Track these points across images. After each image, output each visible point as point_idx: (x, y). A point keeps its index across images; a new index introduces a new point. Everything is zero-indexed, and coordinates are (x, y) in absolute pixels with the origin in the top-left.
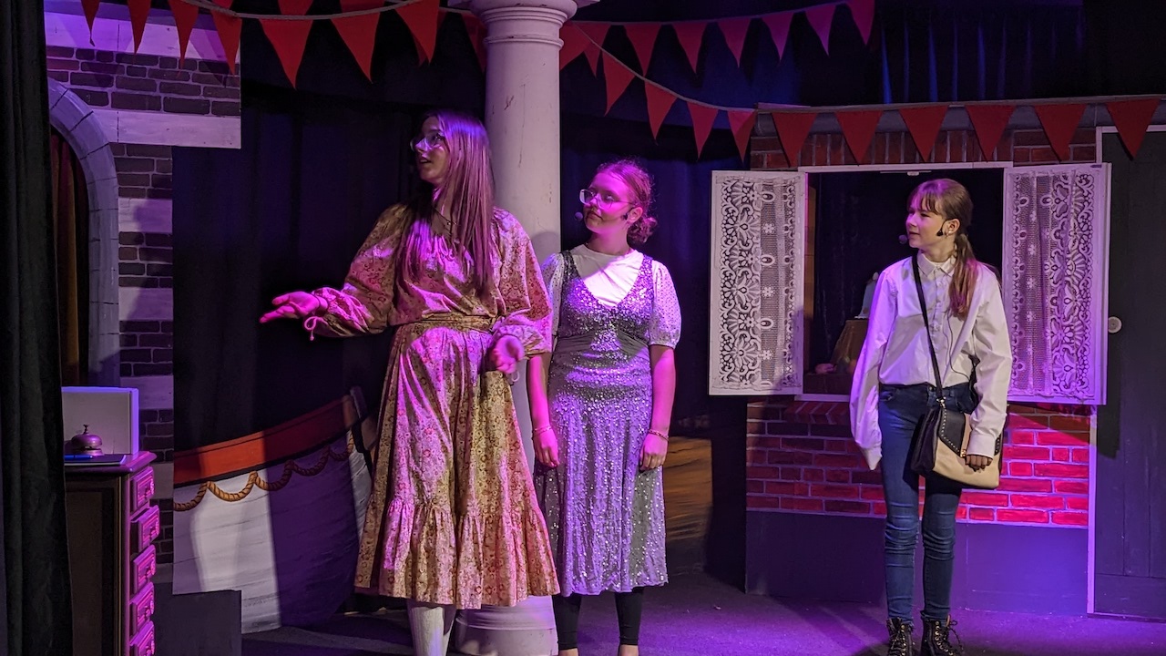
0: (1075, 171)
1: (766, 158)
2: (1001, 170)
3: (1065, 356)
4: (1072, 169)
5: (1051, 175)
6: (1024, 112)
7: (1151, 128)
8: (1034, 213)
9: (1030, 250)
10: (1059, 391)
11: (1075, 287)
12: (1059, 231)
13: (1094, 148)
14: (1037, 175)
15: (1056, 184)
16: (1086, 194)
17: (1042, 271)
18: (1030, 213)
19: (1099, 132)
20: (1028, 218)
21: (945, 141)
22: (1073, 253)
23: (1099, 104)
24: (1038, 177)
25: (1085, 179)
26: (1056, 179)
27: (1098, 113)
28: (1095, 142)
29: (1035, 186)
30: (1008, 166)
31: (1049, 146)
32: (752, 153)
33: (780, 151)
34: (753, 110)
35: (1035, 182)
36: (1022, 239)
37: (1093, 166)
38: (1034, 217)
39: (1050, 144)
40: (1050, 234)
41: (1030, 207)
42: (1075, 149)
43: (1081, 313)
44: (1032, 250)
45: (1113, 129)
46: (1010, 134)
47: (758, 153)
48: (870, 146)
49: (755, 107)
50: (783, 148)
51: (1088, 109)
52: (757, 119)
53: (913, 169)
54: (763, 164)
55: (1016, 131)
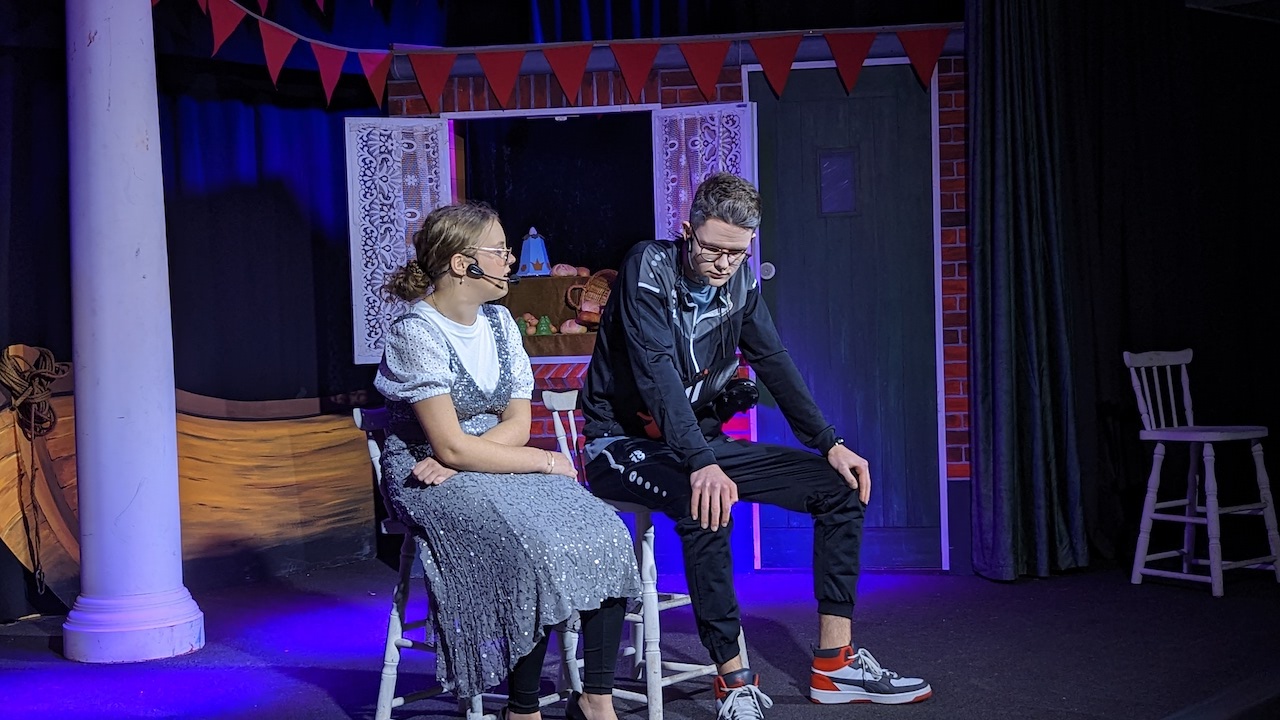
0: (721, 111)
1: (405, 103)
2: (649, 113)
4: (718, 110)
5: (698, 117)
6: (670, 49)
7: (795, 66)
8: (684, 157)
9: (680, 195)
13: (740, 87)
14: (684, 117)
15: (703, 126)
16: (733, 135)
18: (679, 157)
19: (745, 70)
20: (679, 163)
21: (591, 84)
23: (744, 42)
24: (686, 120)
25: (731, 120)
26: (703, 120)
27: (742, 51)
28: (741, 81)
29: (683, 129)
30: (655, 108)
31: (696, 87)
32: (390, 98)
33: (420, 97)
34: (387, 52)
35: (683, 125)
36: (673, 184)
37: (739, 106)
38: (683, 161)
39: (696, 84)
41: (679, 151)
42: (722, 89)
44: (684, 196)
45: (758, 68)
46: (656, 75)
47: (396, 98)
48: (514, 90)
49: (390, 48)
50: (422, 93)
51: (732, 47)
52: (393, 62)
53: (561, 114)
54: (402, 110)
55: (662, 71)
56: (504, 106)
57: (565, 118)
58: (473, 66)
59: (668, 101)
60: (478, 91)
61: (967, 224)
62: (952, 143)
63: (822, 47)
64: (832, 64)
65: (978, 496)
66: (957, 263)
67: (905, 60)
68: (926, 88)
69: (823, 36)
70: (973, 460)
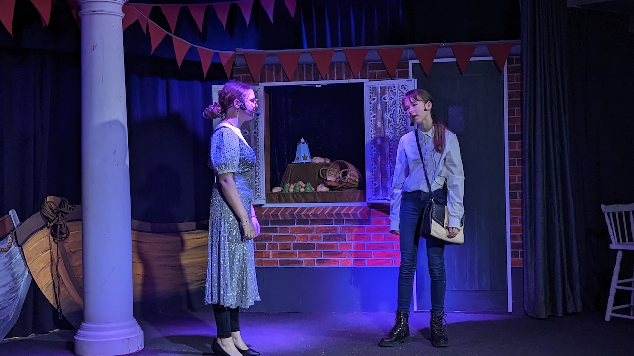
0: (399, 83)
1: (241, 77)
2: (362, 83)
4: (397, 82)
5: (387, 85)
6: (373, 53)
7: (436, 61)
8: (380, 105)
9: (378, 124)
12: (392, 114)
13: (408, 71)
14: (380, 85)
15: (390, 90)
17: (385, 135)
18: (377, 105)
19: (410, 62)
20: (377, 108)
21: (334, 69)
22: (399, 126)
23: (410, 48)
24: (381, 87)
25: (404, 87)
26: (390, 87)
27: (409, 53)
28: (408, 68)
29: (379, 91)
30: (366, 81)
31: (386, 70)
32: (234, 75)
33: (249, 75)
34: (233, 52)
35: (379, 89)
36: (375, 118)
37: (408, 80)
38: (379, 107)
40: (387, 116)
41: (377, 102)
42: (398, 71)
45: (417, 61)
46: (366, 64)
47: (237, 75)
48: (296, 72)
49: (235, 51)
50: (250, 73)
51: (404, 51)
52: (236, 58)
53: (318, 83)
55: (369, 63)
56: (290, 79)
57: (320, 86)
58: (275, 60)
59: (372, 78)
60: (278, 73)
61: (522, 140)
62: (514, 99)
63: (449, 51)
64: (454, 60)
65: (527, 275)
66: (516, 159)
67: (491, 58)
68: (501, 72)
69: (450, 46)
70: (524, 257)
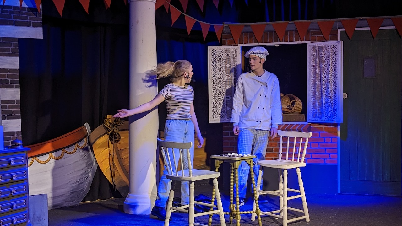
0: (331, 44)
1: (227, 41)
2: (306, 44)
3: (329, 107)
4: (330, 43)
5: (323, 45)
6: (314, 23)
7: (356, 29)
8: (318, 58)
9: (316, 71)
10: (327, 118)
11: (332, 84)
12: (326, 64)
13: (337, 36)
14: (318, 45)
15: (325, 48)
16: (335, 52)
17: (321, 78)
18: (316, 58)
19: (339, 30)
20: (316, 60)
21: (287, 35)
22: (331, 72)
23: (339, 21)
24: (319, 46)
25: (334, 46)
26: (325, 46)
27: (338, 24)
28: (337, 34)
29: (318, 49)
30: (309, 42)
31: (322, 36)
32: (222, 39)
33: (232, 39)
34: (222, 25)
35: (318, 48)
36: (314, 67)
37: (337, 42)
38: (318, 60)
39: (323, 35)
40: (323, 65)
41: (316, 56)
42: (331, 36)
43: (334, 92)
44: (317, 71)
45: (343, 30)
46: (309, 32)
47: (224, 39)
48: (262, 36)
49: (223, 24)
50: (233, 38)
51: (335, 23)
52: (224, 28)
53: (277, 44)
54: (226, 43)
55: (311, 31)
56: (259, 41)
57: (278, 46)
58: (249, 29)
59: (313, 41)
60: (251, 37)
63: (366, 23)
64: (369, 28)
67: (394, 27)
68: (401, 37)
69: (366, 20)
